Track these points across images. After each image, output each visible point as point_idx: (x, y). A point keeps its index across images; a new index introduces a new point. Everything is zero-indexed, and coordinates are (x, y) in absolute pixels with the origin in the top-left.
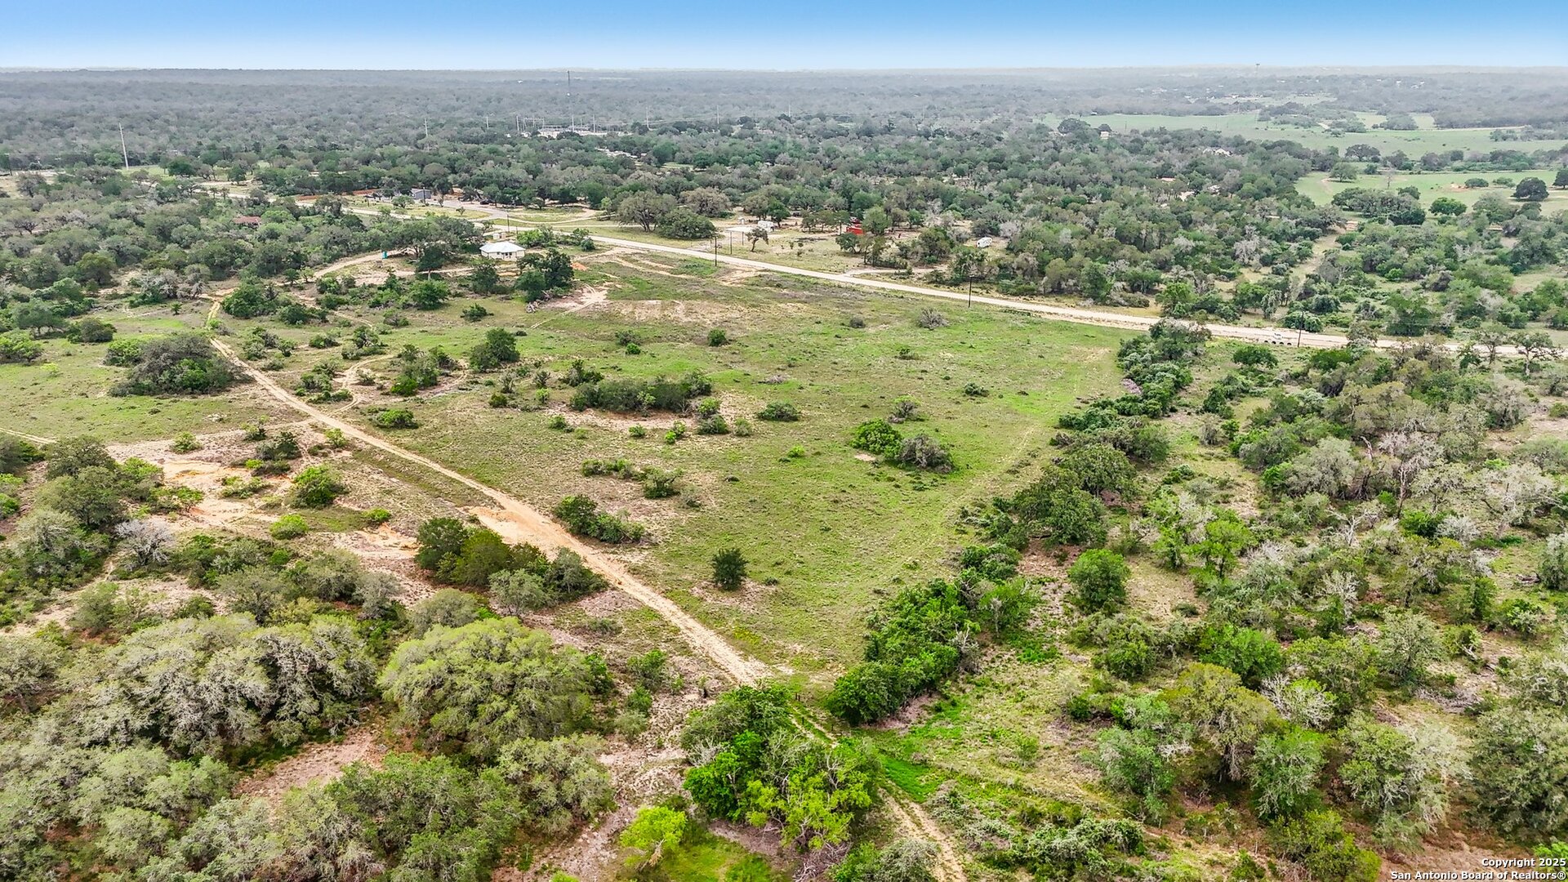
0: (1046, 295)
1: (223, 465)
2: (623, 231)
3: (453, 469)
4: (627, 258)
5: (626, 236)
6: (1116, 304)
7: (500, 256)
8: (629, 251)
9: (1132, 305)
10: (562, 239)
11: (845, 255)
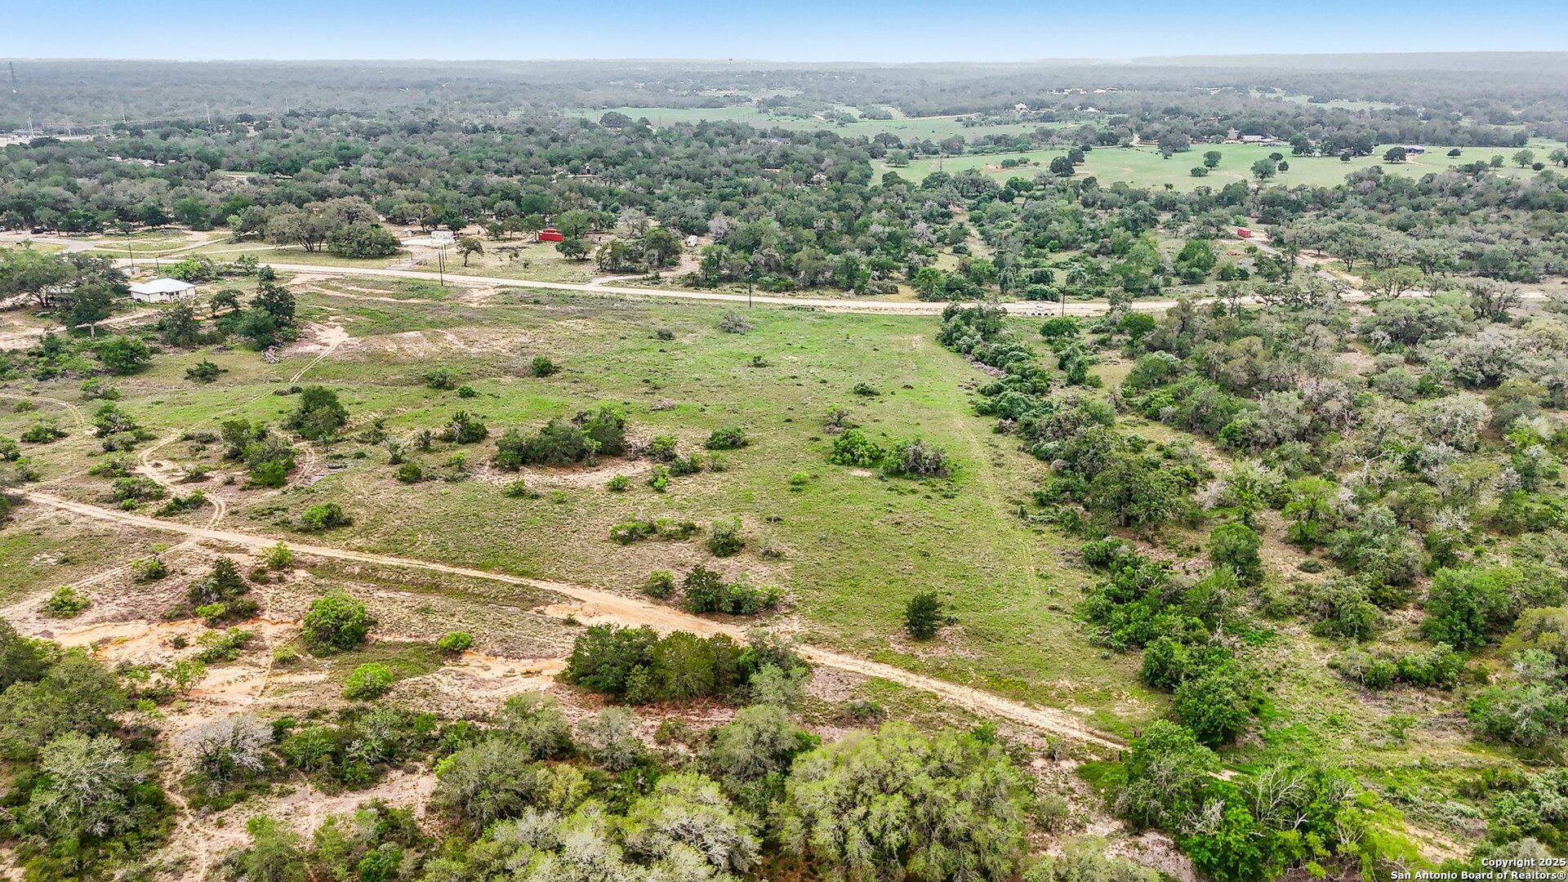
0: (805, 288)
1: (150, 621)
2: (280, 253)
3: (465, 565)
4: (324, 284)
5: (291, 259)
6: (873, 293)
7: (164, 297)
8: (323, 278)
9: (886, 292)
10: (225, 269)
11: (570, 262)
